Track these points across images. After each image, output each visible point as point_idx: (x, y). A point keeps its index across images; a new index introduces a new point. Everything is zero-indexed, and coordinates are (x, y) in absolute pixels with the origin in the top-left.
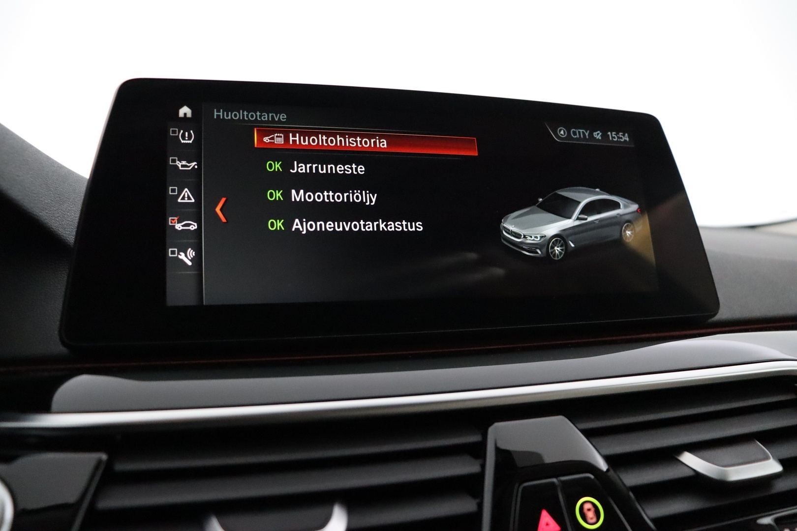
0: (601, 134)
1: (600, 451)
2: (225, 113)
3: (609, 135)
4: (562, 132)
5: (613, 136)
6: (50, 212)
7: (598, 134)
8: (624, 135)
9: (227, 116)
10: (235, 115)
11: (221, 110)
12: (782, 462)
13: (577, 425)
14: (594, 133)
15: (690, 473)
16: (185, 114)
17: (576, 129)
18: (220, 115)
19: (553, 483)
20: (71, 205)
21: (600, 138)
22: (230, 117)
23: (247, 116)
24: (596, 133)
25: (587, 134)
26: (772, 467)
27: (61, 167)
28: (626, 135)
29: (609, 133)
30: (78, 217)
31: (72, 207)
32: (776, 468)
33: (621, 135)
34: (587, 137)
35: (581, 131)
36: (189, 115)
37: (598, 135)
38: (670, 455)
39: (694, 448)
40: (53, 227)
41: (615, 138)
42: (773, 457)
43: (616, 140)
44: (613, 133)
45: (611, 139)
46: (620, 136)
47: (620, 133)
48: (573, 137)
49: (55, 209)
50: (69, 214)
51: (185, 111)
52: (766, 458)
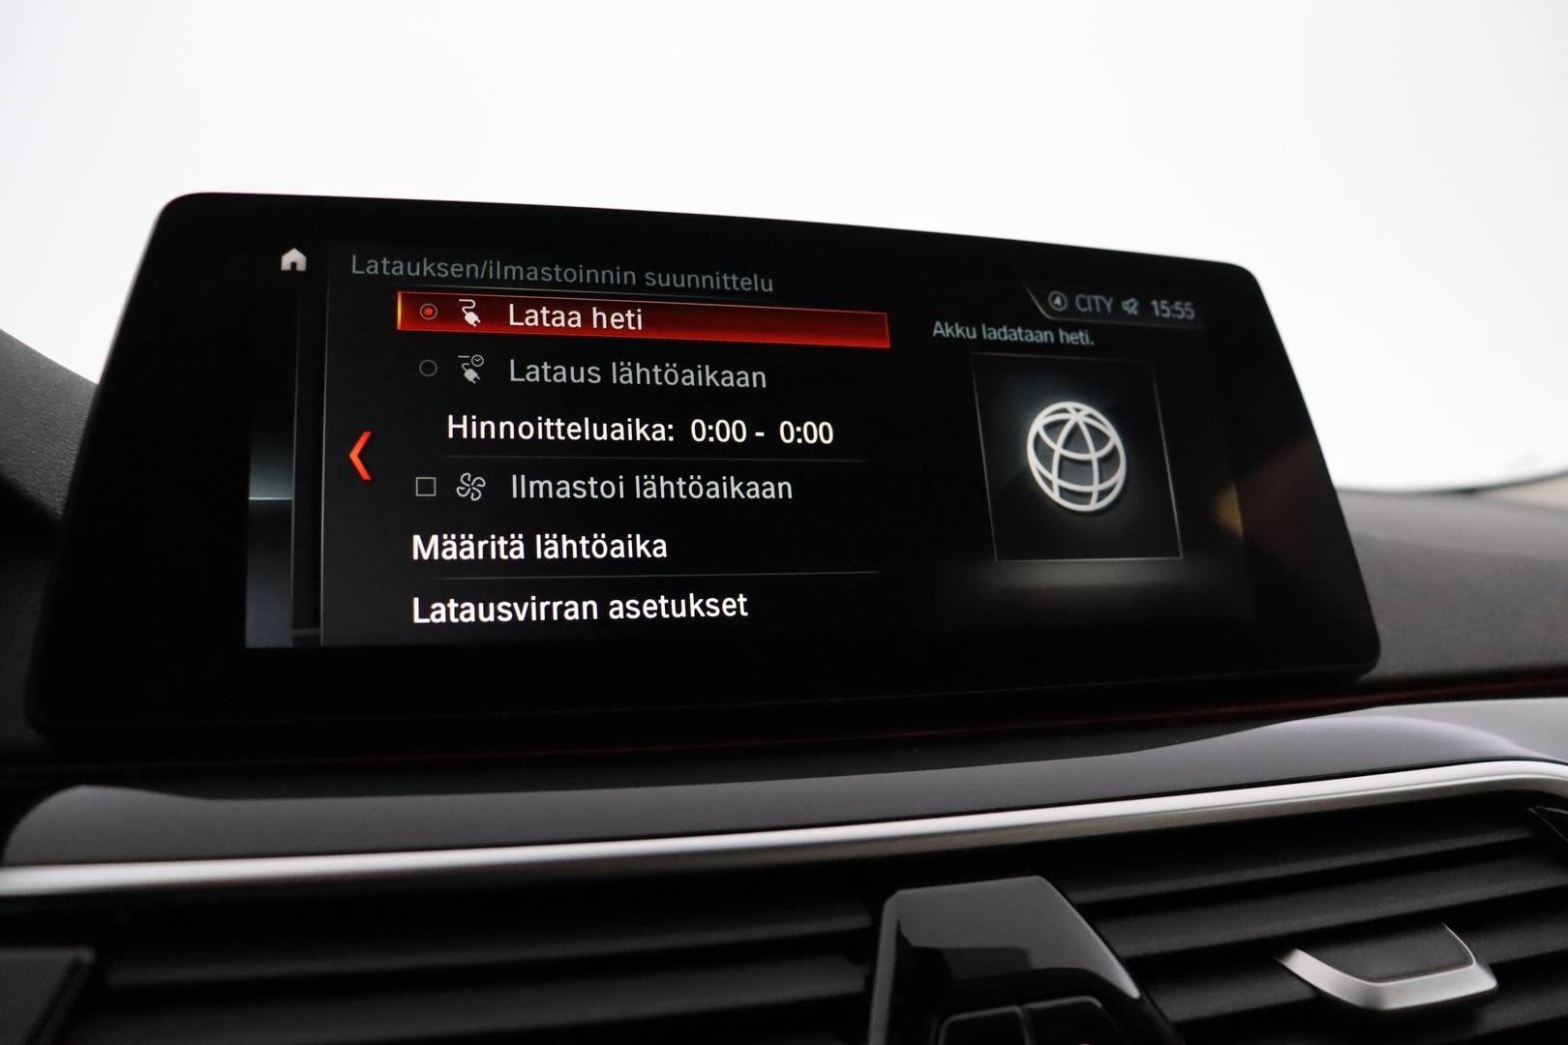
0: (1136, 304)
1: (1115, 948)
3: (1153, 306)
4: (1058, 301)
5: (1163, 307)
6: (22, 459)
7: (1131, 305)
8: (1184, 306)
12: (1496, 969)
13: (1072, 895)
14: (1124, 303)
15: (1305, 994)
16: (294, 265)
17: (1086, 295)
19: (1014, 1015)
20: (72, 445)
21: (1136, 313)
24: (1127, 302)
25: (1108, 305)
26: (1476, 980)
28: (1189, 305)
29: (1155, 303)
31: (71, 448)
32: (1484, 982)
33: (1179, 306)
34: (1109, 310)
35: (1097, 298)
36: (302, 266)
37: (1130, 307)
38: (1267, 955)
39: (1315, 942)
40: (28, 489)
41: (1166, 313)
42: (1477, 958)
43: (1167, 315)
44: (1164, 302)
45: (1157, 314)
46: (1177, 308)
47: (1177, 303)
48: (1080, 312)
49: (33, 452)
51: (293, 258)
52: (1465, 962)
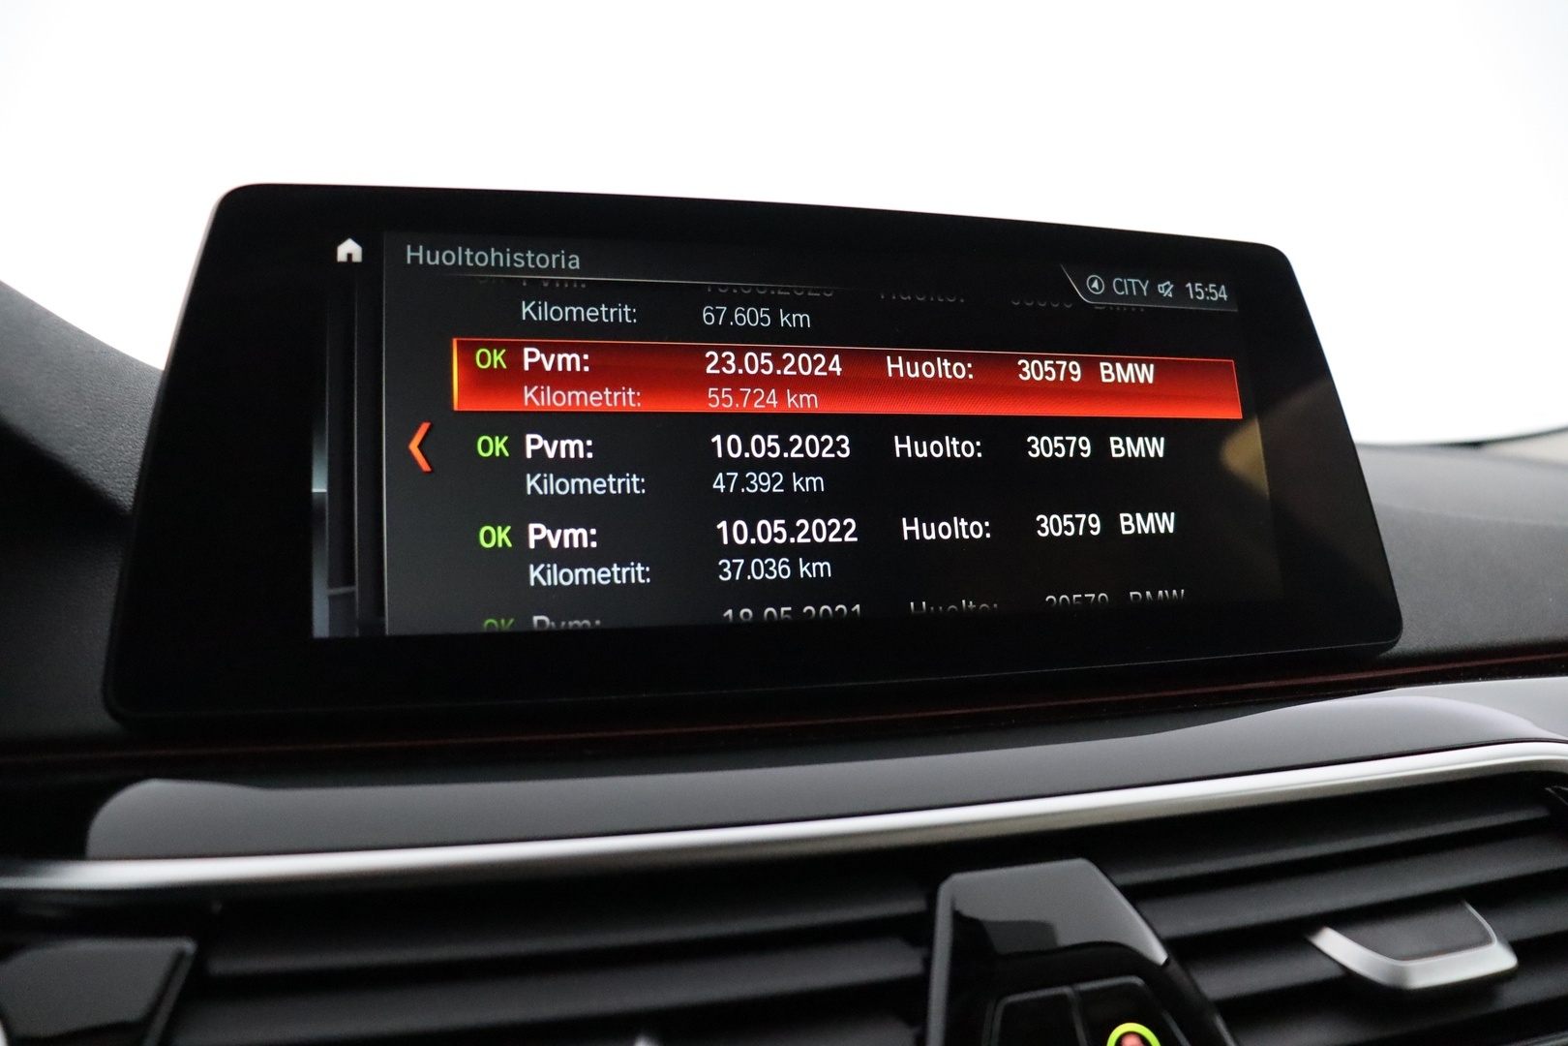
0: (1172, 286)
1: (1157, 928)
2: (428, 252)
3: (1188, 288)
4: (1095, 285)
5: (1197, 290)
6: (85, 448)
7: (1167, 287)
8: (1218, 289)
9: (433, 258)
10: (449, 258)
11: (421, 247)
12: (1517, 947)
13: (1113, 877)
14: (1159, 286)
15: (1333, 972)
16: (350, 256)
17: (1122, 278)
18: (418, 257)
19: (1063, 997)
20: (128, 429)
21: (1171, 295)
22: (437, 262)
23: (472, 258)
24: (1163, 285)
25: (1144, 288)
26: (1497, 958)
27: (108, 351)
28: (1223, 287)
29: (1189, 285)
30: (141, 454)
31: (128, 432)
32: (1505, 960)
33: (1213, 288)
34: (1145, 294)
35: (1133, 281)
36: (357, 257)
37: (1166, 289)
38: (1296, 934)
39: (1343, 920)
40: (91, 477)
41: (1200, 296)
42: (1498, 938)
43: (1201, 298)
44: (1197, 284)
45: (1192, 297)
46: (1211, 291)
47: (1211, 286)
48: (1116, 294)
49: (94, 440)
50: (122, 447)
51: (349, 249)
52: (1485, 941)
